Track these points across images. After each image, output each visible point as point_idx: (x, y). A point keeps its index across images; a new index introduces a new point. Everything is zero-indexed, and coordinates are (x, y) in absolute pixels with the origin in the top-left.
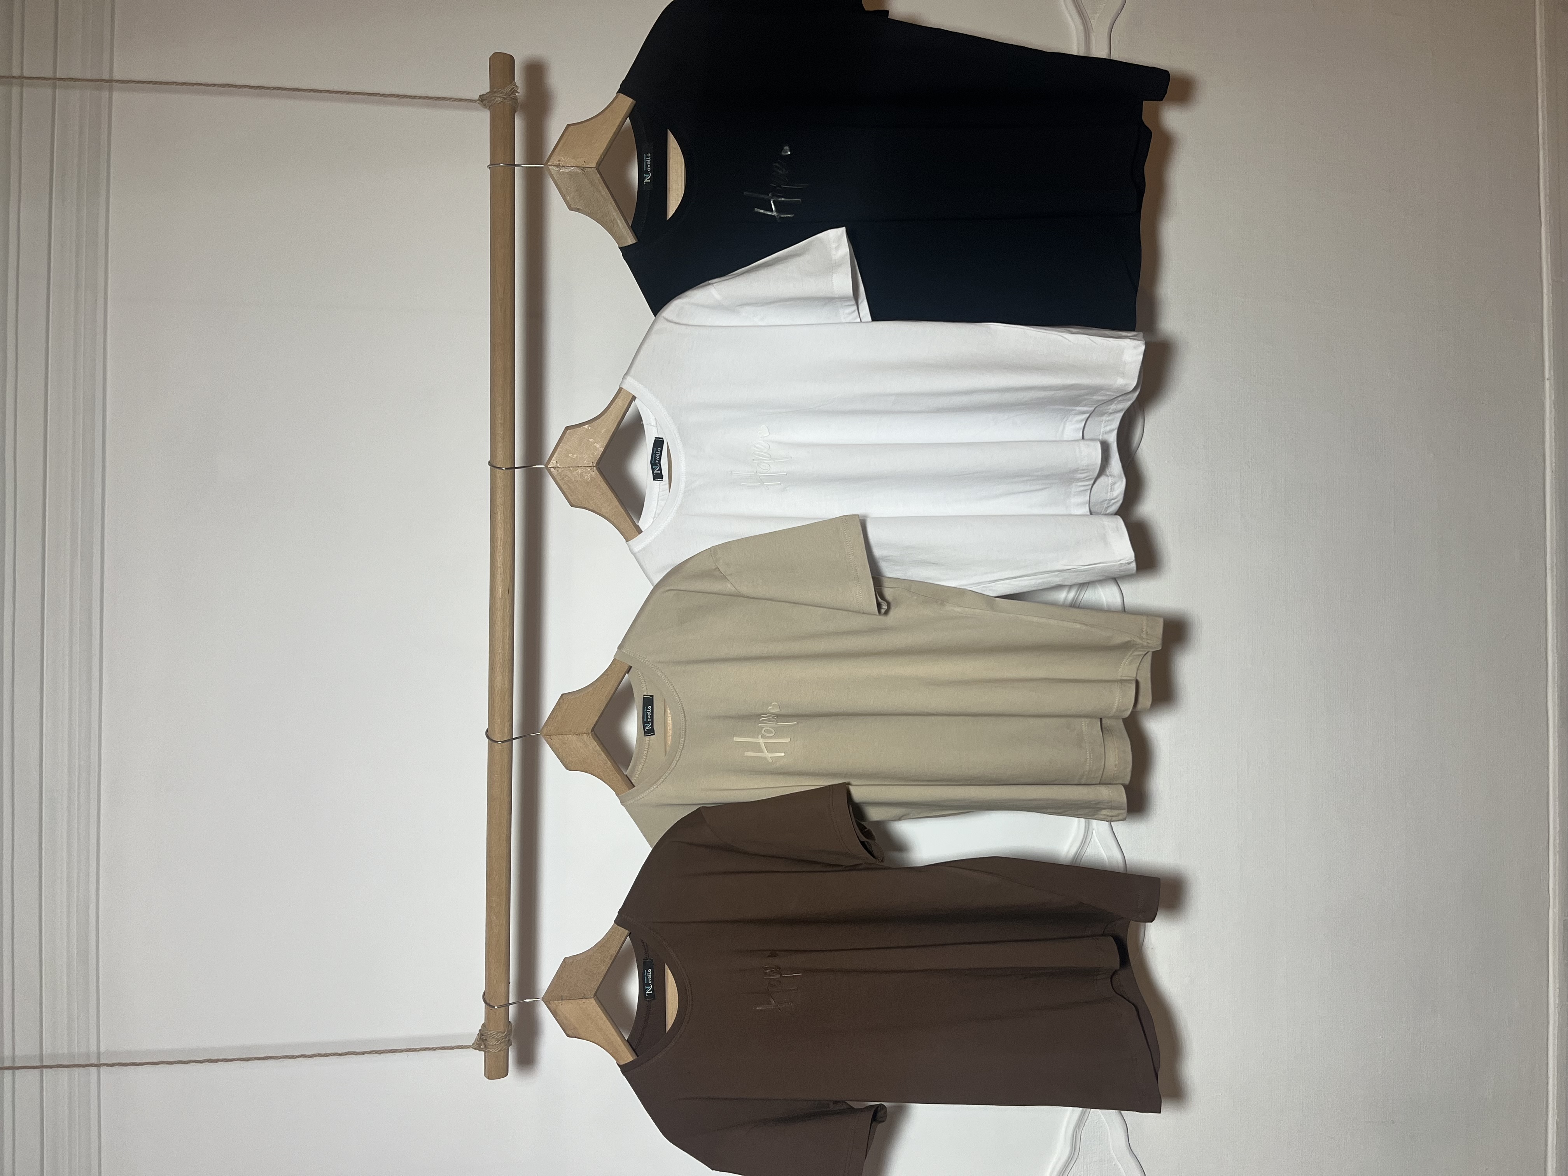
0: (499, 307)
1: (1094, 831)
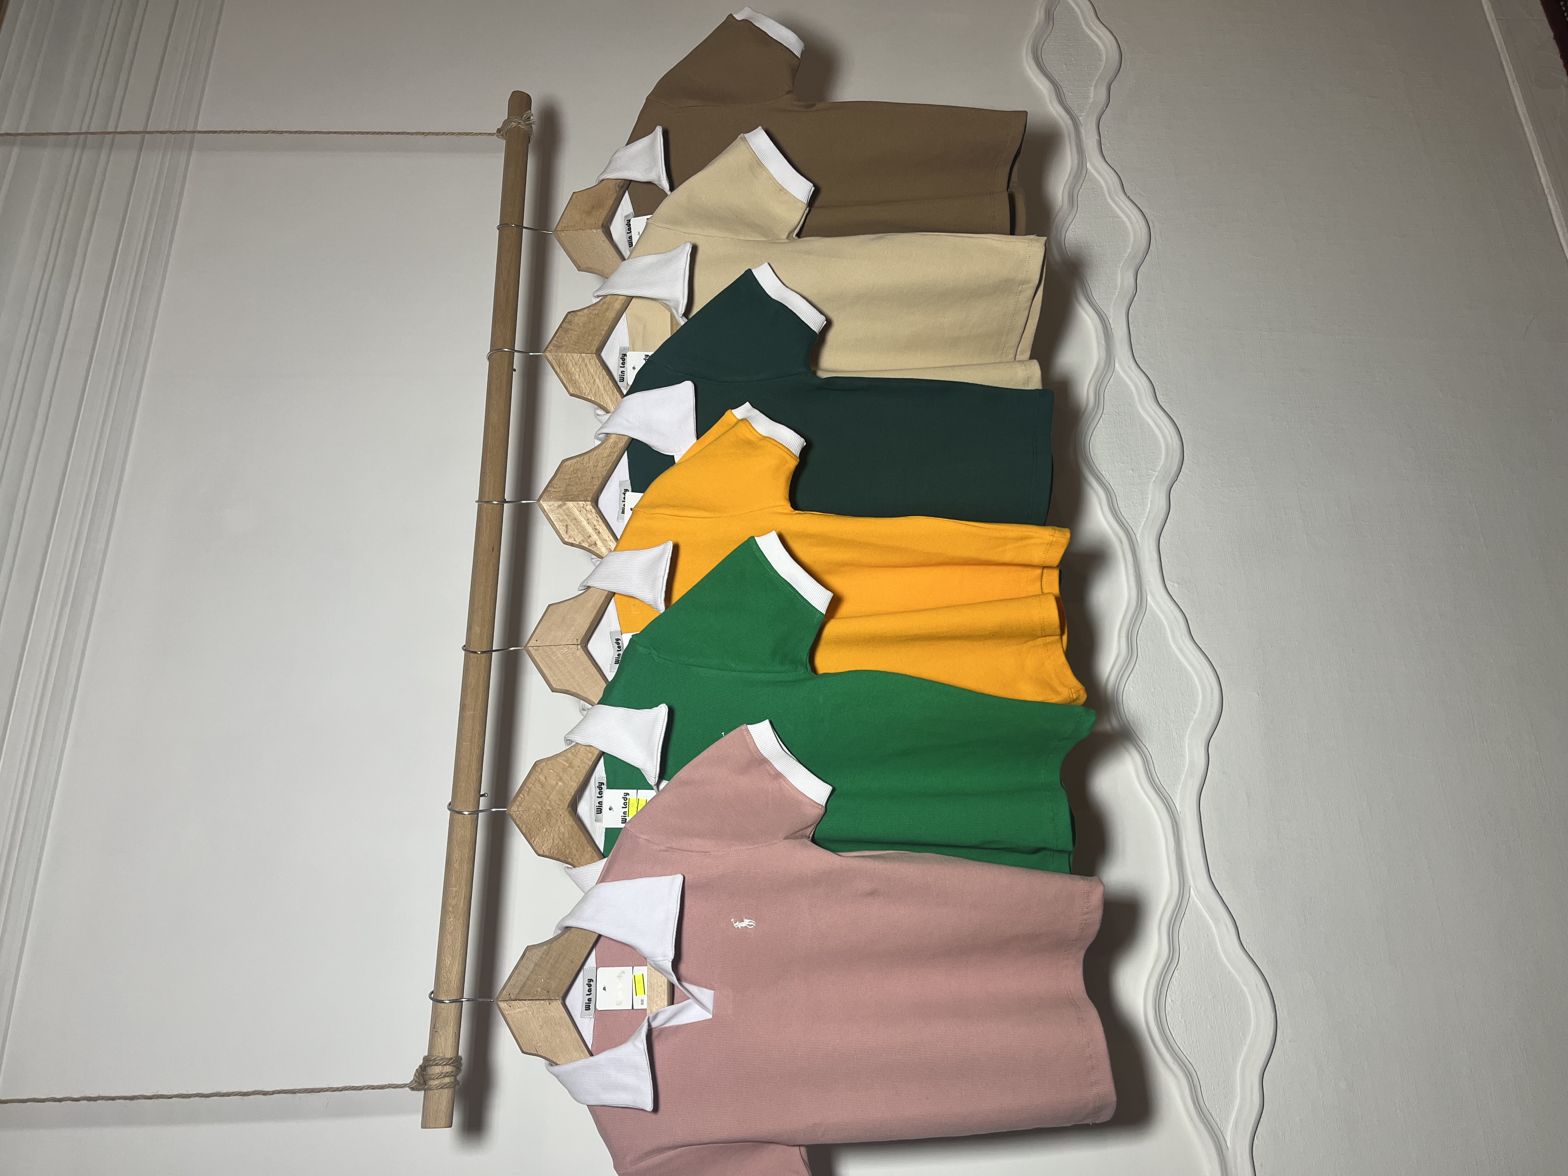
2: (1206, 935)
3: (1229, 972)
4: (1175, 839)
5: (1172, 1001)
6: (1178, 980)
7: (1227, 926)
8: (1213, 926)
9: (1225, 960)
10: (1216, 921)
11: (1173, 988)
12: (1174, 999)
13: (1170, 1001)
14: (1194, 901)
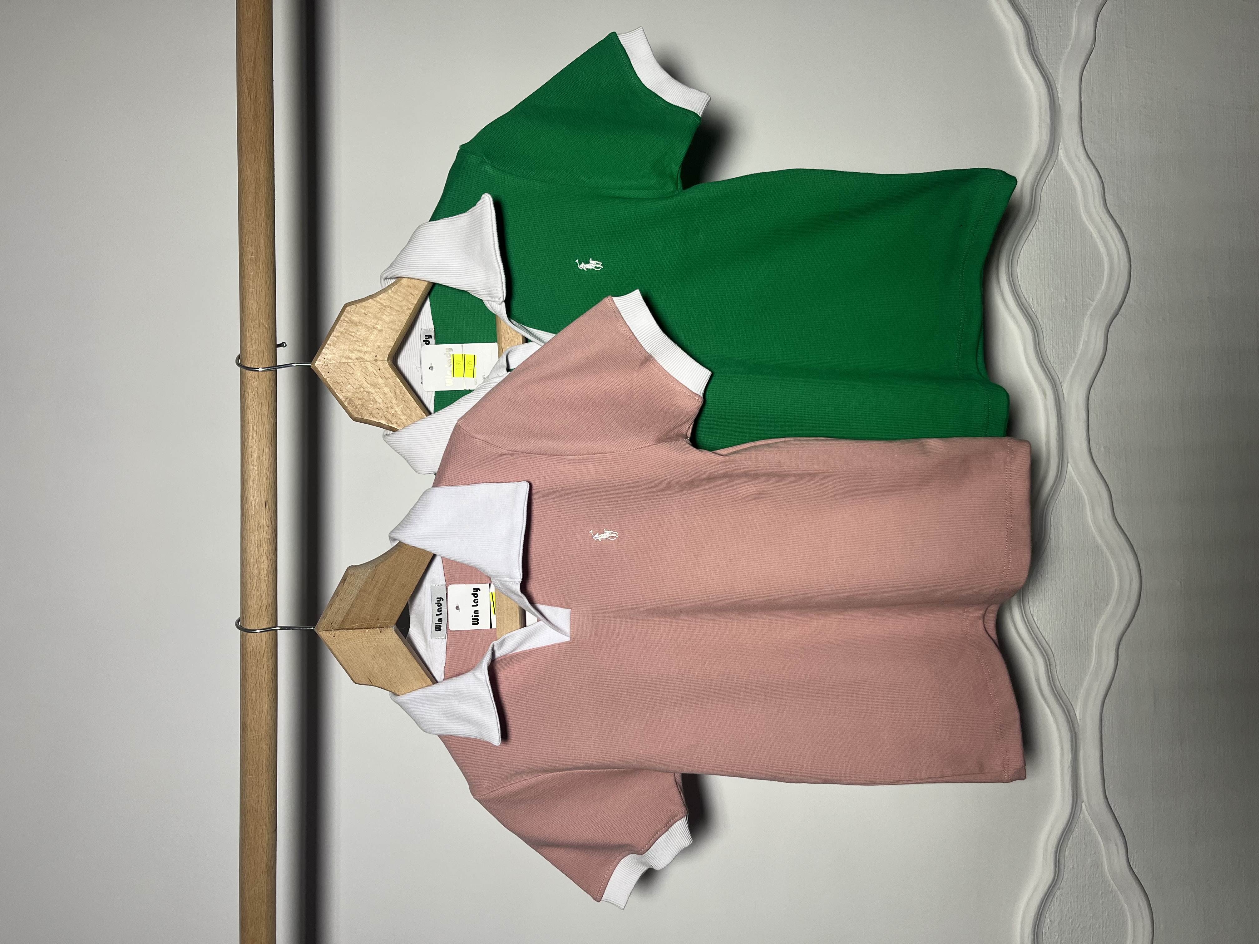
0: (246, 91)
1: (1083, 804)
2: (1093, 853)
3: (1112, 891)
4: (1072, 753)
5: (1050, 921)
6: (1058, 899)
7: (1116, 845)
8: (1102, 843)
9: (1110, 878)
10: (1106, 839)
11: (1053, 908)
12: (1052, 920)
13: (1049, 920)
14: (1084, 817)
